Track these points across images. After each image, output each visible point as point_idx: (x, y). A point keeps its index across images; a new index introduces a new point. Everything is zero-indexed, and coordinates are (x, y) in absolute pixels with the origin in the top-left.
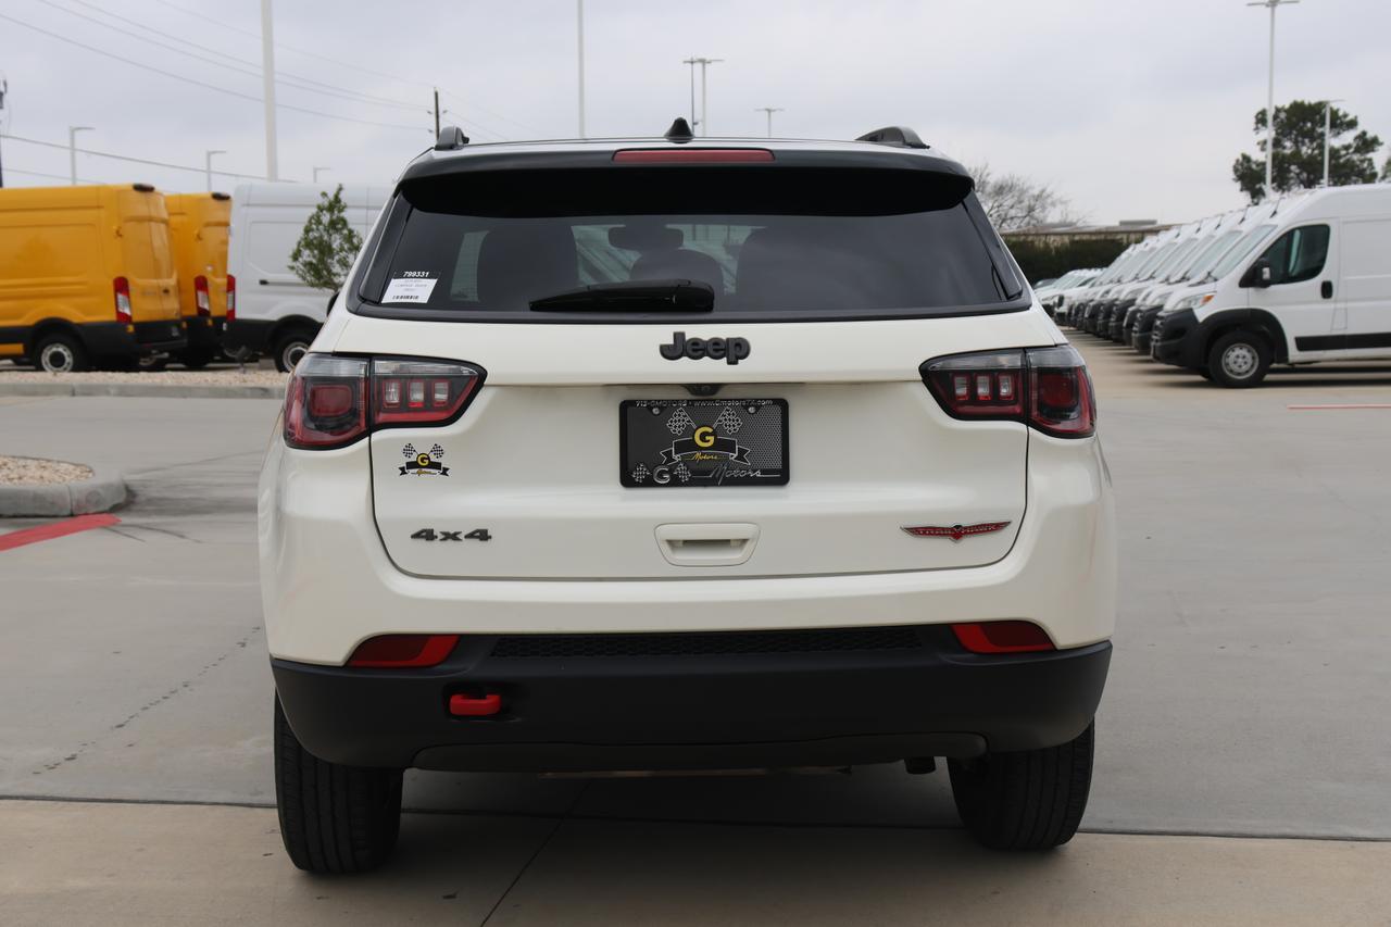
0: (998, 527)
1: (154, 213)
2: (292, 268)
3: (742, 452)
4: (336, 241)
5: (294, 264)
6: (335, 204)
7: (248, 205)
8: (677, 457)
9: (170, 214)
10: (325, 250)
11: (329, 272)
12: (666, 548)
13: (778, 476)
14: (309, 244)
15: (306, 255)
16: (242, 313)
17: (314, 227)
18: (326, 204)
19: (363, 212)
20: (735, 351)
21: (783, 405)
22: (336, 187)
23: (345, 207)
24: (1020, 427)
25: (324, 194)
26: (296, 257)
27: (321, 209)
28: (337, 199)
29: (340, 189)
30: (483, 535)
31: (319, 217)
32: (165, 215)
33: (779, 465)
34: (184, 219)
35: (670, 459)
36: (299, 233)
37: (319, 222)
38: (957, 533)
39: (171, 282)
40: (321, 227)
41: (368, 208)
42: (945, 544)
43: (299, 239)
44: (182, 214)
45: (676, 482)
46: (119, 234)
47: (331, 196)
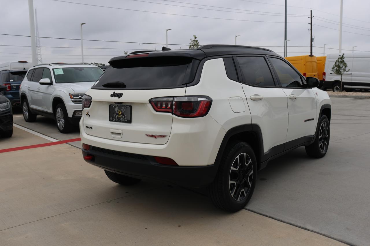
0: (164, 136)
1: (313, 60)
2: (332, 71)
3: (125, 116)
4: (341, 65)
5: (333, 70)
6: (342, 58)
7: (329, 58)
8: (116, 116)
9: (317, 61)
10: (338, 67)
11: (340, 72)
12: (111, 133)
13: (130, 121)
14: (336, 66)
15: (336, 68)
16: (327, 80)
17: (337, 62)
18: (340, 57)
19: (352, 59)
20: (120, 95)
21: (131, 107)
22: (343, 54)
23: (344, 58)
24: (171, 114)
25: (340, 56)
26: (333, 68)
27: (339, 59)
28: (343, 56)
29: (344, 54)
30: (91, 128)
31: (339, 60)
32: (316, 61)
33: (129, 119)
34: (321, 61)
35: (115, 117)
36: (334, 64)
37: (339, 61)
38: (156, 137)
39: (316, 73)
40: (339, 62)
41: (353, 58)
42: (153, 139)
43: (333, 65)
44: (321, 60)
45: (116, 121)
46: (305, 65)
47: (341, 56)
